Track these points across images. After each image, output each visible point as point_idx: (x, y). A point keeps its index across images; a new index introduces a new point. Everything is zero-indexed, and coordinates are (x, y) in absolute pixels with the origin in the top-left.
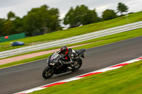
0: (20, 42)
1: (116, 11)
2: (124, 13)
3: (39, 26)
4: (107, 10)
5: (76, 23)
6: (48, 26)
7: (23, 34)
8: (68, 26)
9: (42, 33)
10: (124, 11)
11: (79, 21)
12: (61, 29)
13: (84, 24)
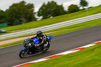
0: (3, 30)
1: (79, 6)
2: (85, 7)
3: (18, 18)
4: (72, 5)
5: (47, 15)
6: (25, 18)
7: (6, 24)
8: (41, 17)
9: (20, 23)
10: (85, 6)
11: (50, 14)
12: (36, 20)
13: (54, 16)
